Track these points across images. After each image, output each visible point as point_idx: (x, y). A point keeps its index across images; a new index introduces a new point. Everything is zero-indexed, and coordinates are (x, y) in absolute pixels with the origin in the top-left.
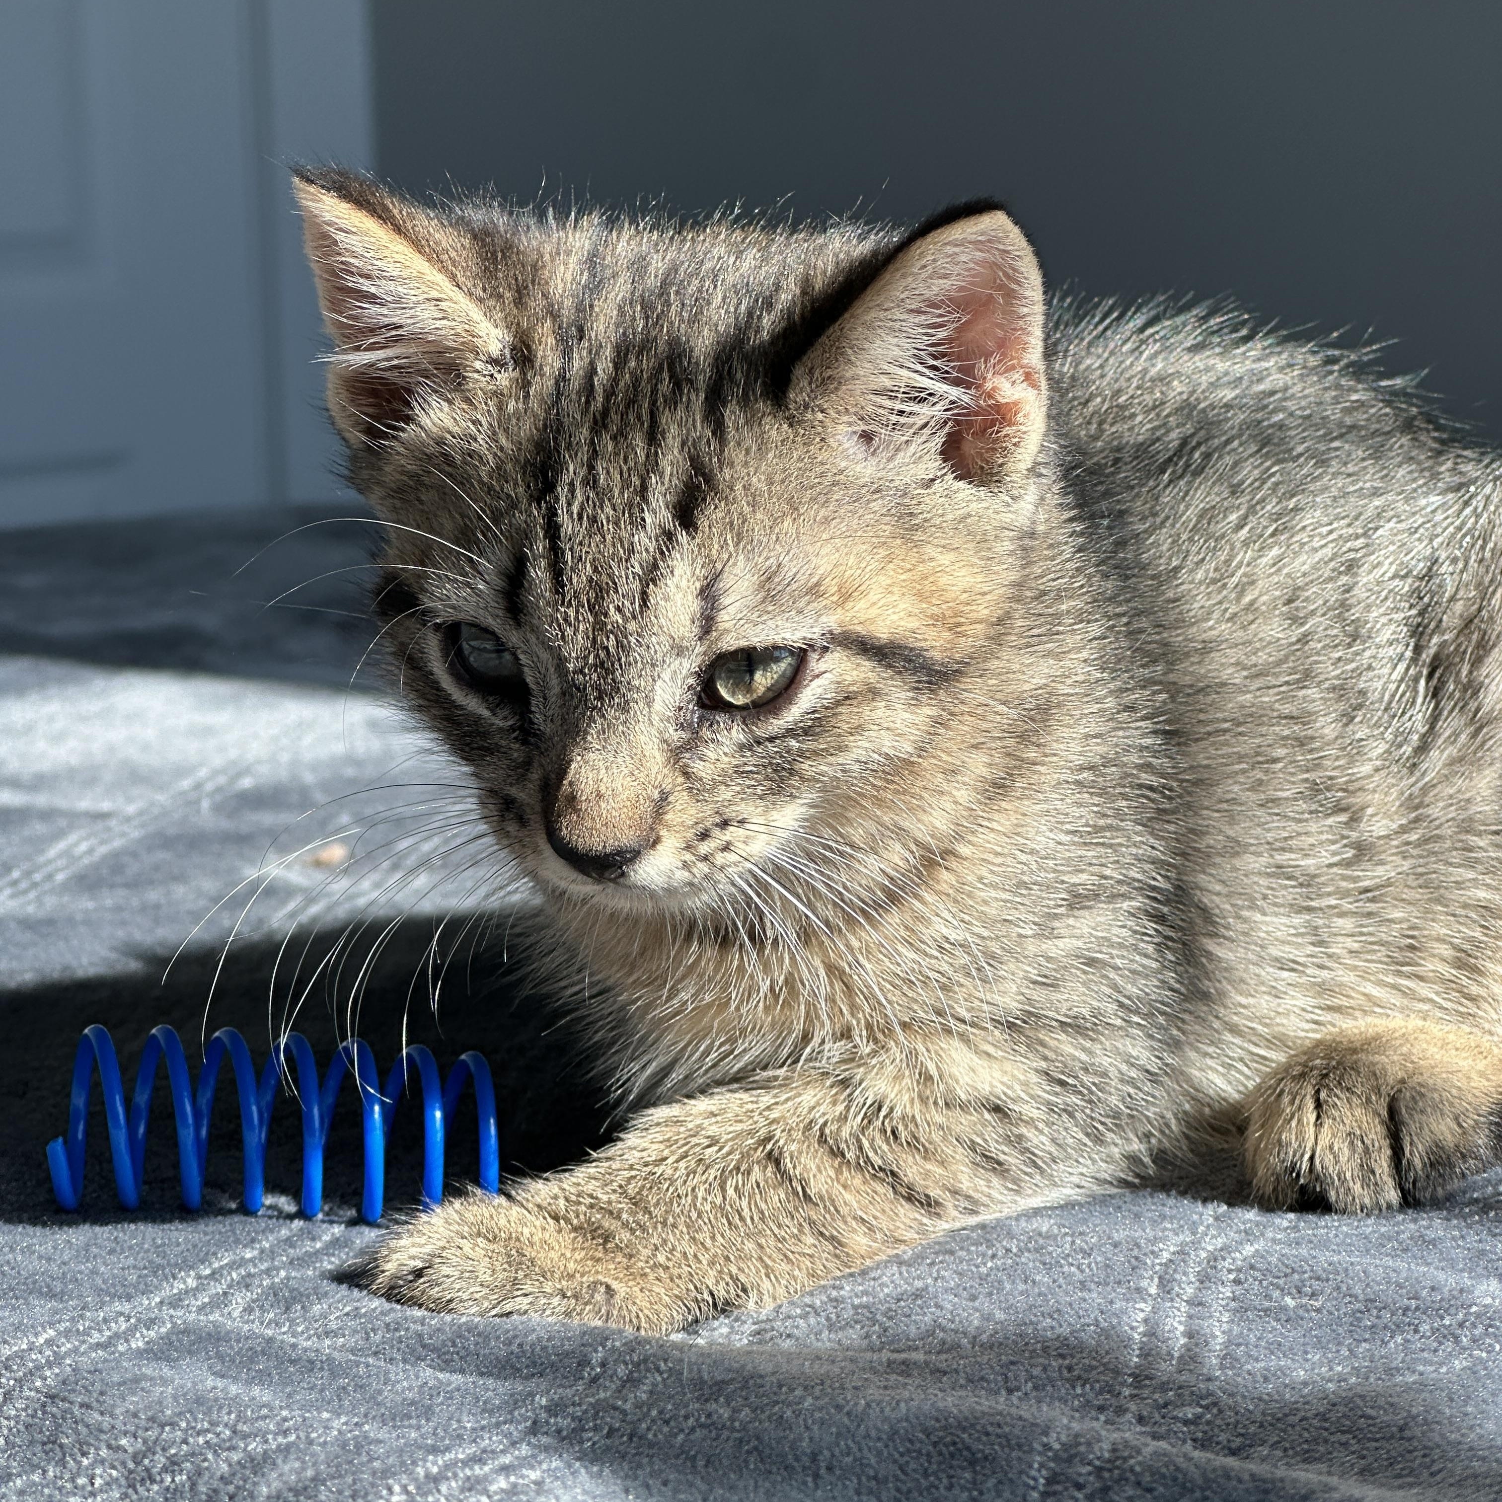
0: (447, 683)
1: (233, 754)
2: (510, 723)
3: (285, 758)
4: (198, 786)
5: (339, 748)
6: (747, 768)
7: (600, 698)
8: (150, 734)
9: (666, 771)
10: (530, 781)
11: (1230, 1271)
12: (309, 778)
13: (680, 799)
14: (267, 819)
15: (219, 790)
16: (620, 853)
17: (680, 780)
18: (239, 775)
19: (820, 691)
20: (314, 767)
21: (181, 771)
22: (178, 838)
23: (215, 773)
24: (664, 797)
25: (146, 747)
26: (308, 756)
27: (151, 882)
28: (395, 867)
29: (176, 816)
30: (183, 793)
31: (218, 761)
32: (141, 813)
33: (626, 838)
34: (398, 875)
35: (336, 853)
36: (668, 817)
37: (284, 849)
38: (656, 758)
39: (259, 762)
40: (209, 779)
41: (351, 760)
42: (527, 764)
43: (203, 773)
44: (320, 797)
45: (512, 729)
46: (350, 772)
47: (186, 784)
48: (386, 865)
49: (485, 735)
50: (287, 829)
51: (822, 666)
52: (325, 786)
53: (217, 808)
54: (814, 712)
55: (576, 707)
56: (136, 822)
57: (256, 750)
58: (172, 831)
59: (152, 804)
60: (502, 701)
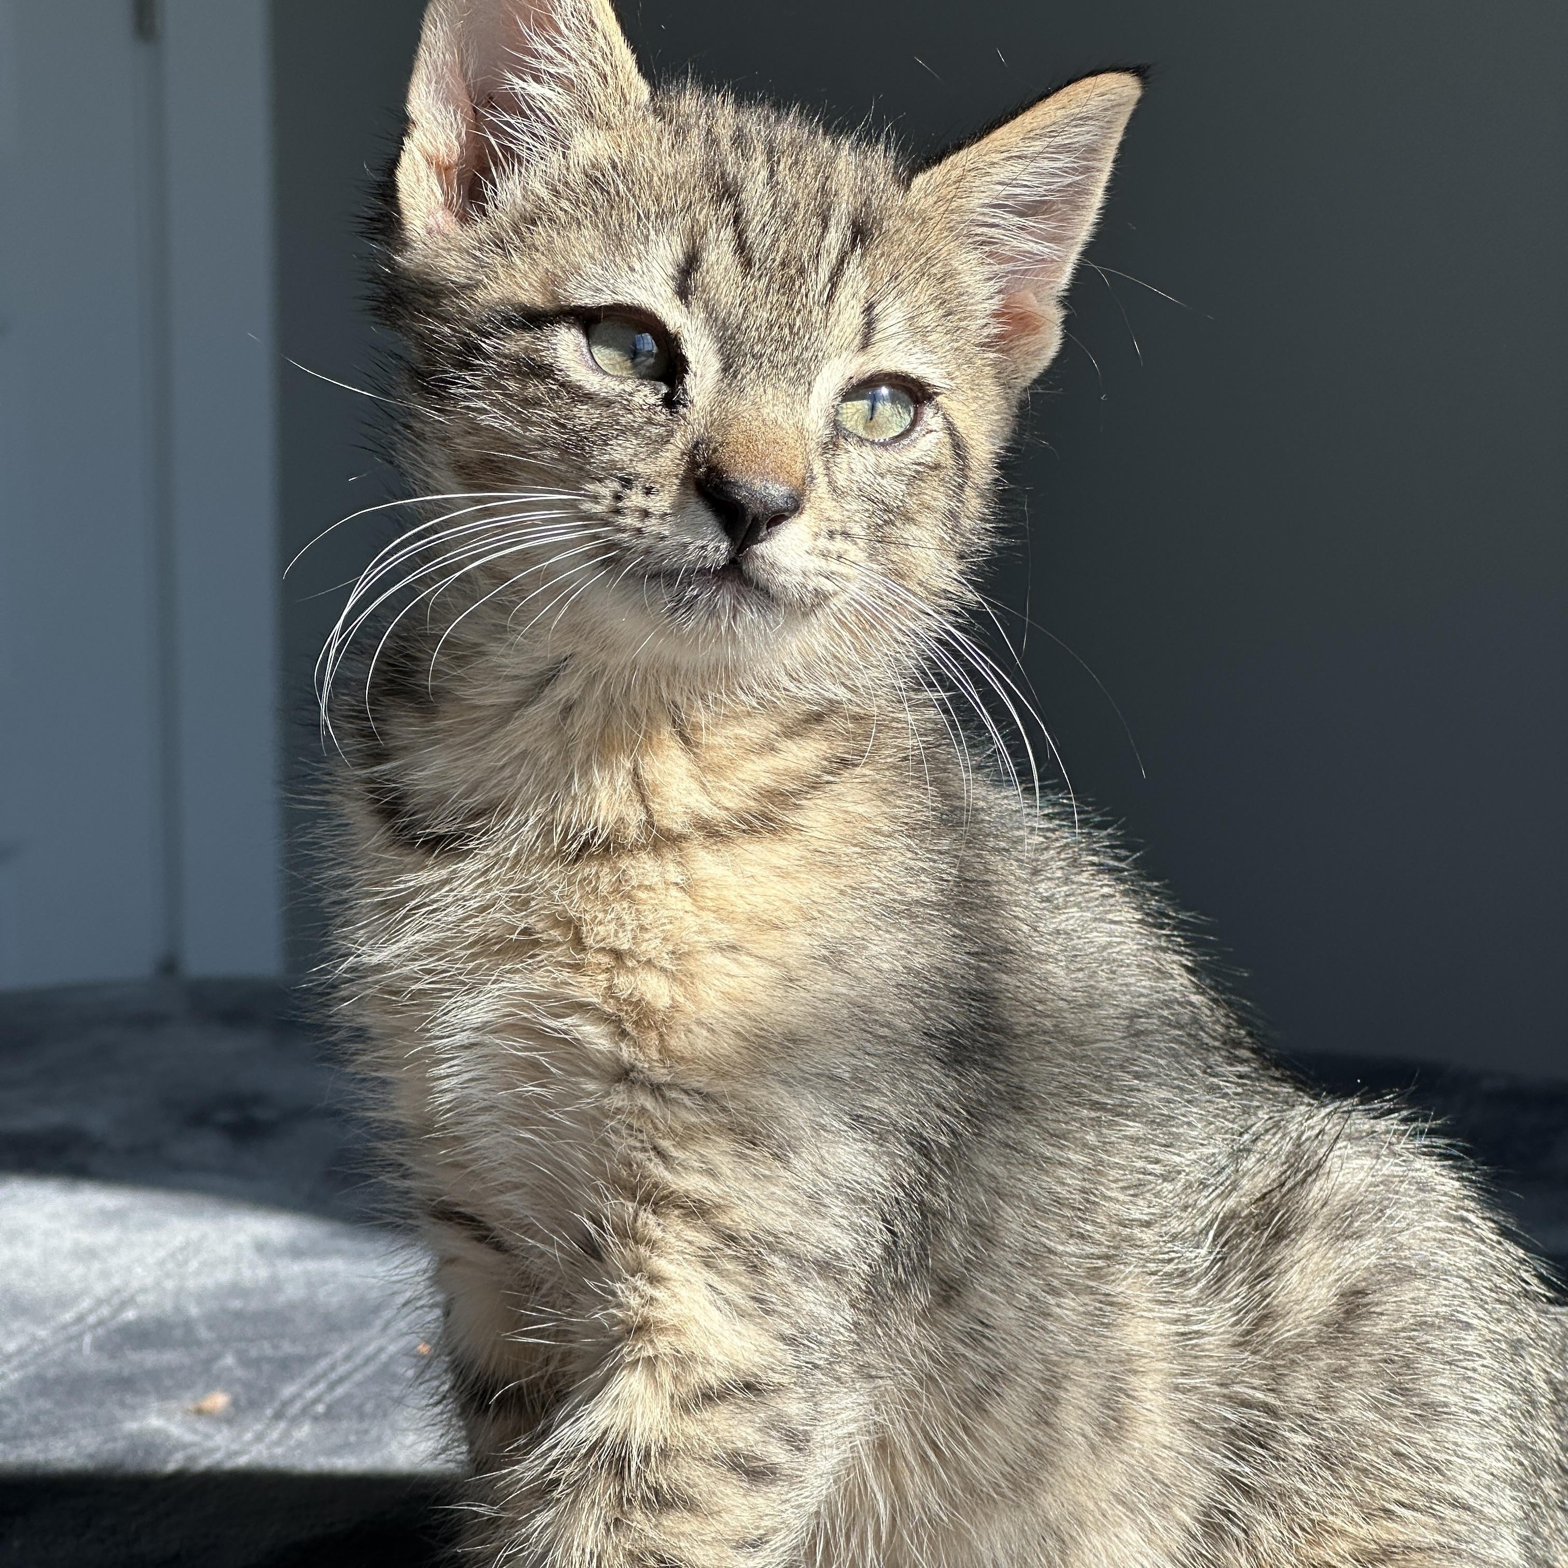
1: (116, 1281)
3: (170, 1285)
4: (80, 1319)
5: (224, 1276)
8: (32, 1255)
9: (814, 456)
12: (194, 1311)
13: (822, 487)
14: (150, 1358)
15: (101, 1323)
17: (823, 471)
18: (124, 1305)
20: (200, 1298)
21: (62, 1303)
22: (57, 1381)
23: (100, 1303)
24: (812, 477)
25: (28, 1273)
26: (191, 1284)
27: (30, 1436)
28: (278, 1416)
29: (57, 1354)
30: (65, 1327)
31: (100, 1289)
32: (21, 1351)
34: (282, 1425)
35: (219, 1400)
37: (164, 1394)
39: (144, 1290)
40: (91, 1311)
41: (235, 1290)
43: (86, 1304)
44: (204, 1333)
46: (236, 1304)
47: (68, 1316)
48: (269, 1412)
50: (171, 1371)
52: (211, 1321)
53: (98, 1346)
56: (15, 1362)
57: (142, 1276)
58: (51, 1373)
59: (34, 1339)
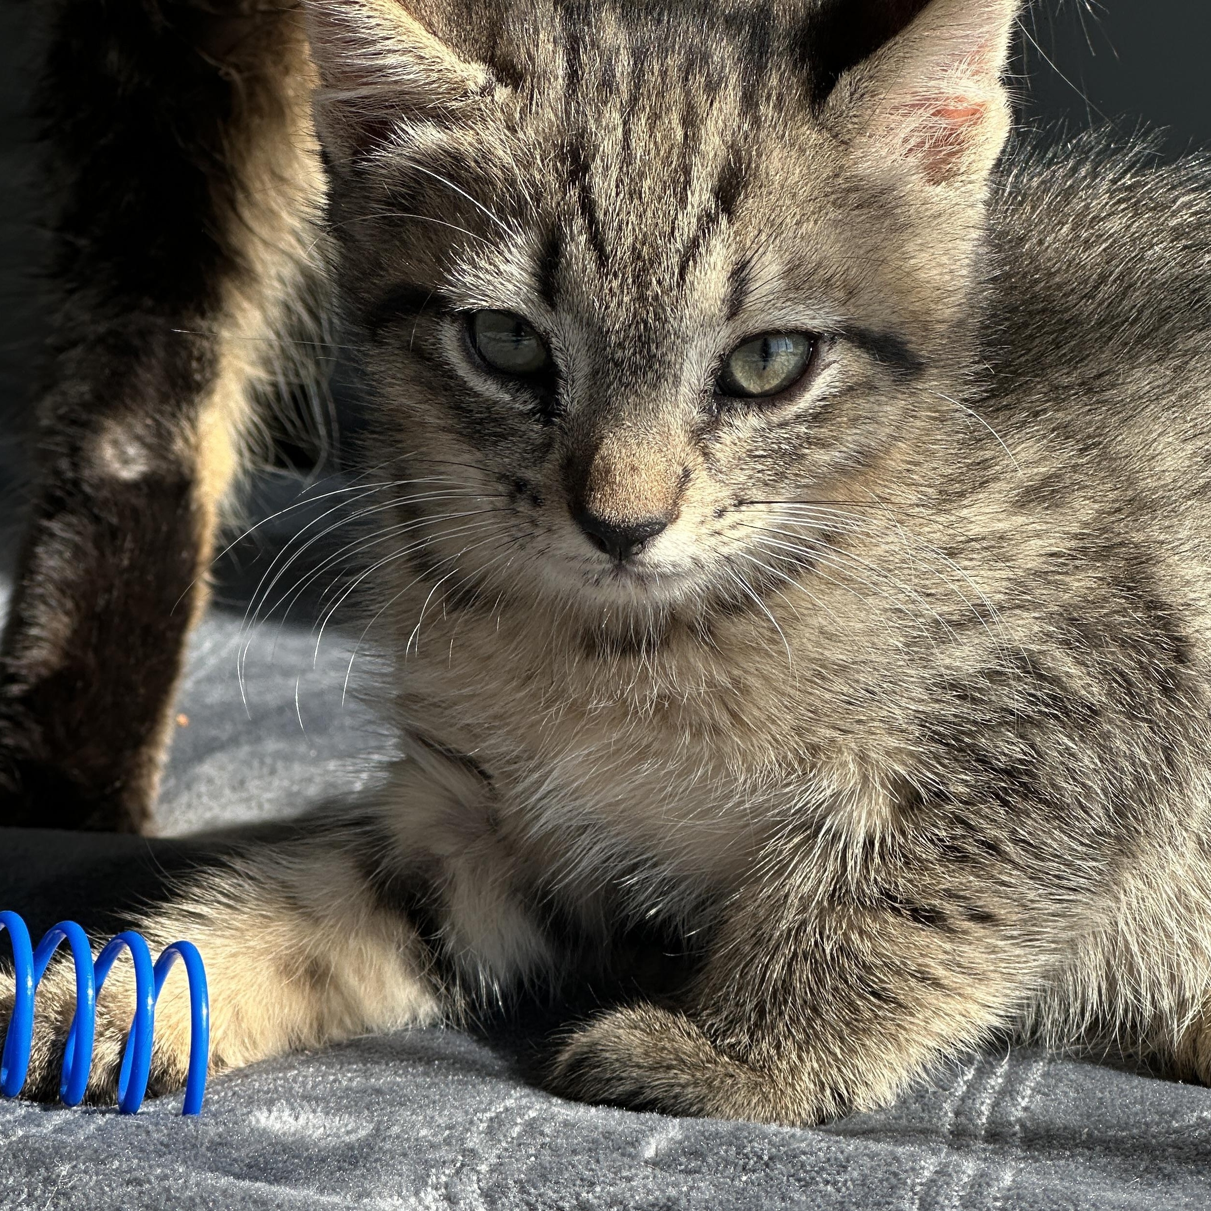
0: (463, 369)
2: (530, 407)
6: (757, 453)
7: (634, 373)
9: (688, 449)
10: (549, 461)
11: (996, 1199)
13: (701, 477)
16: (649, 524)
17: (701, 459)
19: (829, 379)
24: (687, 473)
33: (656, 509)
36: (688, 493)
38: (680, 437)
42: (547, 446)
45: (532, 412)
49: (498, 421)
51: (831, 357)
54: (824, 399)
55: (611, 383)
60: (522, 386)
